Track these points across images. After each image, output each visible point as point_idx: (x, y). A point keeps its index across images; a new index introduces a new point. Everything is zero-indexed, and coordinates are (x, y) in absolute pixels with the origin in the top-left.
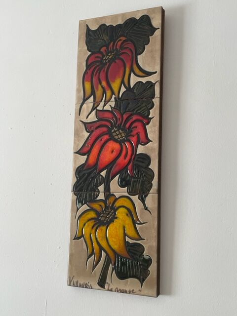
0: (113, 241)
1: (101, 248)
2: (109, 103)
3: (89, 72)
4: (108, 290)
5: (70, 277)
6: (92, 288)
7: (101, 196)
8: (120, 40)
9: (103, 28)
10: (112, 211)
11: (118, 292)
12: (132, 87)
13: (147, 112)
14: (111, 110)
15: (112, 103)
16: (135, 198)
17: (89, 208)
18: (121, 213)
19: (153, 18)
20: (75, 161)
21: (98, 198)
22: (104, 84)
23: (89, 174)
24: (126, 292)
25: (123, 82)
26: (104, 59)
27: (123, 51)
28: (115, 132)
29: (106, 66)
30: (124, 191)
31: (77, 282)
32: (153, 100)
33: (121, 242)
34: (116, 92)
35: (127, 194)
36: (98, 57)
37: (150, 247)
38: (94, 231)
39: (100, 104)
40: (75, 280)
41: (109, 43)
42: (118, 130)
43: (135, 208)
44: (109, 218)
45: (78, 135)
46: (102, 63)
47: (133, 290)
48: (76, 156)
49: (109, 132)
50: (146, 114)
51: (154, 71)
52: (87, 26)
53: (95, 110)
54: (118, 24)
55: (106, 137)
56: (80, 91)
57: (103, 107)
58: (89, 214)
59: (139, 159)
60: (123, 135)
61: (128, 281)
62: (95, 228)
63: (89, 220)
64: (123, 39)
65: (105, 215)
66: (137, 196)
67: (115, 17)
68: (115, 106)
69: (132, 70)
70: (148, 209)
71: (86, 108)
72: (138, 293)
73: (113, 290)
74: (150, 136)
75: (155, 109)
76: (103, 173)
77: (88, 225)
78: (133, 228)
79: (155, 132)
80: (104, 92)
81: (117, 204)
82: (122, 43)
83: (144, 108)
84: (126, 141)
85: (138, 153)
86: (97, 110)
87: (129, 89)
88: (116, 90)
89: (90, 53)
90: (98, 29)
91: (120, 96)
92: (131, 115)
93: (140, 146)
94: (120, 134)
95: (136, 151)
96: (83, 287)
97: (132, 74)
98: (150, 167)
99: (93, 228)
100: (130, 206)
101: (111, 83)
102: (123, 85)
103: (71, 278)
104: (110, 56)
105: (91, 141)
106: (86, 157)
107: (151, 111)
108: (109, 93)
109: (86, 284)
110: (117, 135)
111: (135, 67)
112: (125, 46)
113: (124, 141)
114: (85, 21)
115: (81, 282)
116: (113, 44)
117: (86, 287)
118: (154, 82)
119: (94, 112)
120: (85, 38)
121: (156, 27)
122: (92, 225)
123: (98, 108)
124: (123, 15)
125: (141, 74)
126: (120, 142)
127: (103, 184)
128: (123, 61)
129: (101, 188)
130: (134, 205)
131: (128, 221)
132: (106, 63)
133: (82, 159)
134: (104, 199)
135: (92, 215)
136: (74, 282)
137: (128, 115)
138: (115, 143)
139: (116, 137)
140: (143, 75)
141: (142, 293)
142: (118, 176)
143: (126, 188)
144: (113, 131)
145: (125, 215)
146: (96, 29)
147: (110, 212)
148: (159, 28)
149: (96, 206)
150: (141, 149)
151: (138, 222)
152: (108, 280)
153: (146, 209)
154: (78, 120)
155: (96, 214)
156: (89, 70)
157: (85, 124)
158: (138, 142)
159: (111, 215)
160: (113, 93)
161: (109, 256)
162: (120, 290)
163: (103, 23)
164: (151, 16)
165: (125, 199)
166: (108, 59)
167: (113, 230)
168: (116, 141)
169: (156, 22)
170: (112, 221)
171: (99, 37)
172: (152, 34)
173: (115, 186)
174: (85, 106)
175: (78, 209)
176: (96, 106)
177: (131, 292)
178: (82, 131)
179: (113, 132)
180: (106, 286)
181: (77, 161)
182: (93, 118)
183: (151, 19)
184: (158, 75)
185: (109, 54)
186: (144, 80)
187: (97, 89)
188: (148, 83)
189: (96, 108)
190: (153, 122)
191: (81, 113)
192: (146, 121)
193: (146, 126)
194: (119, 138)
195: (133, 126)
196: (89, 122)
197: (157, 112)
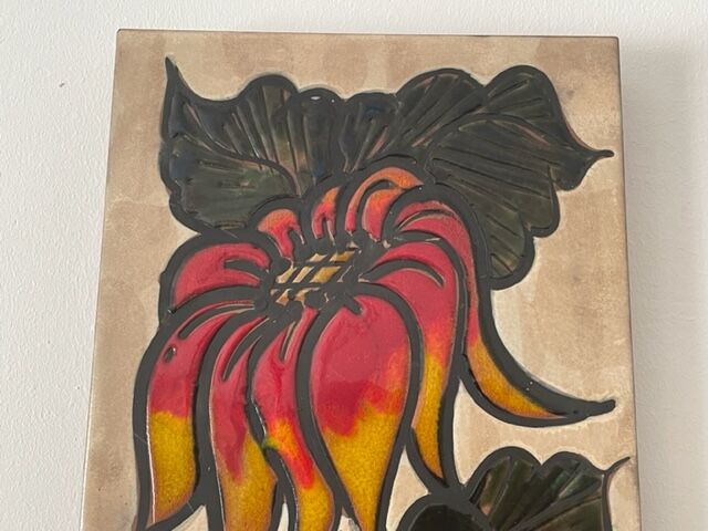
3: (185, 353)
8: (383, 184)
9: (268, 92)
19: (571, 93)
22: (281, 436)
25: (404, 439)
26: (281, 279)
27: (403, 250)
29: (296, 331)
34: (365, 502)
36: (240, 264)
41: (314, 195)
46: (267, 303)
51: (599, 397)
52: (172, 70)
54: (368, 87)
56: (117, 469)
64: (402, 179)
67: (348, 49)
69: (460, 373)
80: (282, 494)
82: (394, 205)
87: (439, 475)
88: (362, 487)
89: (186, 234)
90: (242, 95)
91: (391, 528)
97: (463, 401)
101: (329, 435)
102: (404, 461)
104: (318, 266)
111: (479, 355)
112: (410, 226)
114: (158, 38)
116: (341, 202)
118: (604, 467)
120: (158, 139)
121: (593, 145)
124: (398, 46)
125: (517, 401)
132: (294, 309)
140: (535, 410)
146: (231, 94)
148: (609, 154)
156: (182, 335)
160: (341, 503)
163: (271, 70)
164: (561, 80)
166: (306, 282)
169: (587, 121)
171: (246, 146)
172: (573, 178)
183: (562, 96)
184: (623, 422)
185: (316, 258)
186: (542, 443)
187: (234, 467)
188: (567, 463)
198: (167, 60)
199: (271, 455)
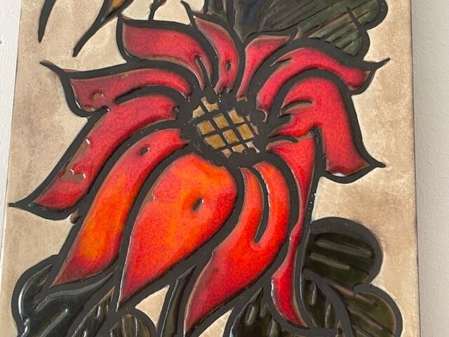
13: (354, 36)
14: (187, 22)
20: (13, 248)
23: (78, 307)
28: (208, 116)
42: (223, 110)
45: (29, 121)
48: (16, 219)
49: (180, 117)
50: (352, 48)
53: (115, 21)
55: (159, 142)
57: (154, 8)
59: (322, 244)
60: (246, 133)
68: (206, 7)
71: (70, 10)
74: (373, 143)
75: (393, 24)
76: (152, 305)
79: (394, 124)
83: (337, 23)
84: (259, 159)
85: (317, 215)
86: (123, 21)
92: (282, 48)
93: (325, 184)
94: (233, 126)
95: (309, 208)
98: (380, 282)
105: (92, 153)
106: (66, 224)
107: (371, 33)
110: (219, 131)
113: (248, 159)
119: (110, 27)
123: (128, 13)
126: (236, 166)
137: (266, 51)
139: (214, 142)
142: (223, 319)
144: (197, 112)
150: (330, 199)
154: (35, 58)
157: (66, 77)
158: (320, 167)
168: (212, 156)
176: (116, 2)
178: (52, 110)
179: (200, 120)
182: (102, 51)
189: (117, 11)
190: (382, 82)
191: (48, 28)
192: (349, 76)
193: (355, 98)
194: (229, 146)
195: (291, 95)
196: (83, 68)
197: (403, 36)
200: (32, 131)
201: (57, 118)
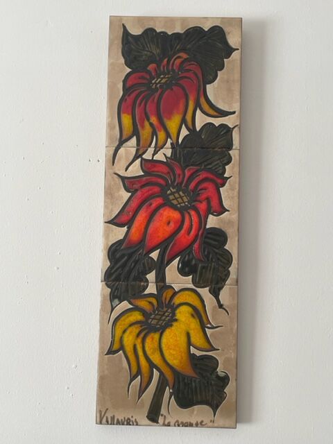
0: (171, 354)
1: (152, 365)
2: (162, 151)
3: (129, 100)
4: (164, 425)
5: (100, 411)
6: (137, 425)
7: (152, 289)
8: (179, 57)
9: (150, 32)
10: (169, 311)
11: (179, 426)
12: (198, 130)
13: (221, 168)
14: (165, 161)
15: (168, 151)
16: (205, 292)
17: (131, 307)
18: (183, 314)
19: (229, 33)
20: (106, 235)
21: (146, 292)
22: (154, 120)
23: (130, 256)
24: (191, 425)
25: (184, 121)
26: (153, 82)
27: (184, 75)
28: (173, 193)
29: (157, 95)
30: (187, 281)
31: (113, 418)
32: (230, 152)
33: (183, 354)
34: (174, 134)
35: (191, 286)
36: (143, 78)
37: (227, 360)
38: (139, 340)
39: (147, 150)
40: (109, 415)
41: (161, 61)
42: (178, 192)
43: (204, 306)
44: (164, 320)
45: (111, 194)
46: (149, 88)
47: (202, 422)
48: (108, 227)
49: (163, 194)
50: (220, 172)
51: (231, 111)
52: (124, 27)
53: (140, 159)
54: (175, 32)
55: (156, 202)
56: (114, 127)
57: (154, 155)
58: (131, 315)
59: (209, 236)
60: (185, 199)
61: (193, 409)
62: (142, 335)
63: (132, 325)
64: (184, 56)
65: (158, 317)
66: (208, 288)
67: (170, 21)
68: (171, 156)
69: (198, 105)
70: (224, 307)
71: (124, 155)
72: (211, 424)
73: (172, 424)
74: (226, 204)
75: (234, 164)
76: (155, 255)
77: (131, 333)
78: (202, 334)
79: (233, 198)
80: (154, 133)
81: (177, 301)
82: (182, 63)
83: (216, 163)
84: (189, 208)
85: (208, 227)
86: (142, 159)
87: (192, 130)
88: (173, 131)
89: (129, 70)
90: (143, 33)
91: (180, 141)
92: (197, 171)
93: (211, 217)
94: (181, 197)
95: (206, 224)
96: (123, 424)
97: (198, 112)
98: (226, 247)
99: (138, 335)
100: (197, 303)
101: (165, 120)
102: (183, 126)
103: (103, 414)
104: (162, 79)
105: (133, 204)
106: (125, 229)
107: (227, 167)
108: (162, 135)
109: (129, 419)
110: (176, 199)
111: (202, 100)
112: (187, 68)
113: (186, 208)
114: (121, 18)
115: (120, 416)
116: (168, 62)
117: (128, 424)
118: (232, 127)
119: (138, 161)
120: (121, 45)
121: (234, 47)
122: (137, 331)
123: (144, 156)
124: (184, 20)
125: (211, 112)
126: (182, 211)
127: (154, 271)
128: (183, 89)
129: (151, 276)
130: (202, 301)
131: (194, 325)
132: (156, 89)
133: (119, 233)
134: (156, 293)
135: (137, 316)
136: (107, 418)
137: (192, 171)
138: (172, 211)
139: (175, 202)
140: (215, 114)
141: (216, 425)
142: (178, 259)
143: (191, 276)
144: (169, 192)
145: (190, 316)
146: (140, 33)
147: (167, 311)
148: (238, 49)
149: (143, 303)
150: (212, 221)
151: (209, 325)
152: (163, 411)
153: (221, 306)
154: (112, 171)
155: (144, 315)
156: (129, 95)
157: (123, 179)
158: (209, 211)
159: (168, 316)
160: (168, 135)
161: (164, 376)
162: (182, 423)
163: (150, 27)
164: (226, 30)
165: (190, 293)
166: (159, 83)
167: (171, 338)
168: (174, 207)
169: (233, 40)
170: (169, 324)
171: (143, 46)
172: (228, 56)
173: (172, 273)
174: (122, 151)
175: (113, 309)
176: (140, 152)
177: (200, 424)
178: (119, 190)
179: (170, 194)
180: (161, 420)
181: (111, 235)
182: (136, 170)
183: (226, 34)
184: (237, 117)
185: (162, 76)
186: (217, 122)
187: (143, 127)
188: (223, 126)
189: (140, 156)
190: (229, 184)
191: (116, 161)
192: (219, 181)
193: (221, 189)
194: (179, 204)
195: (200, 187)
196: (129, 176)
197: (236, 169)
198: (123, 25)
199: (151, 125)
200: (112, 197)
201: (120, 193)
